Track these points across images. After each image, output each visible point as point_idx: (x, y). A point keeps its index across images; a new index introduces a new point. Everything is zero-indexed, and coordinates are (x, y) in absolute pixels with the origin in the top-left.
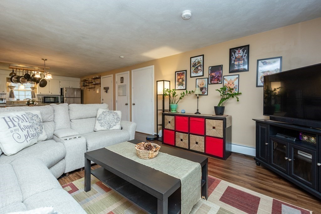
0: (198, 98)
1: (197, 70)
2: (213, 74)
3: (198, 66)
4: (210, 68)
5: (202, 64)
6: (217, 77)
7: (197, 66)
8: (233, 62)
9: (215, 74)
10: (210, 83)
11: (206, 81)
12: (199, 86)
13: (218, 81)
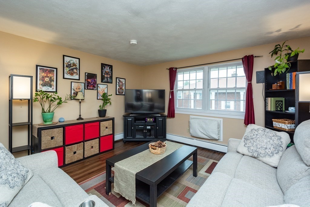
0: (80, 103)
1: (73, 72)
2: (89, 80)
3: (74, 68)
4: (86, 74)
5: (78, 68)
6: (92, 83)
7: (72, 68)
8: (104, 74)
9: (91, 81)
10: (86, 88)
11: (82, 86)
12: (75, 90)
13: (93, 87)
